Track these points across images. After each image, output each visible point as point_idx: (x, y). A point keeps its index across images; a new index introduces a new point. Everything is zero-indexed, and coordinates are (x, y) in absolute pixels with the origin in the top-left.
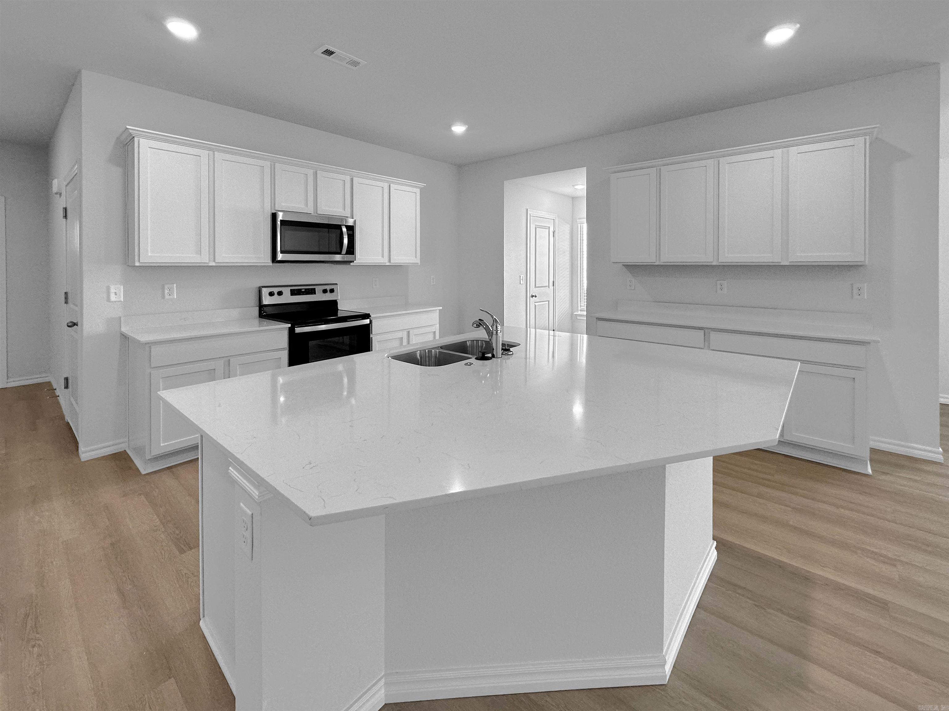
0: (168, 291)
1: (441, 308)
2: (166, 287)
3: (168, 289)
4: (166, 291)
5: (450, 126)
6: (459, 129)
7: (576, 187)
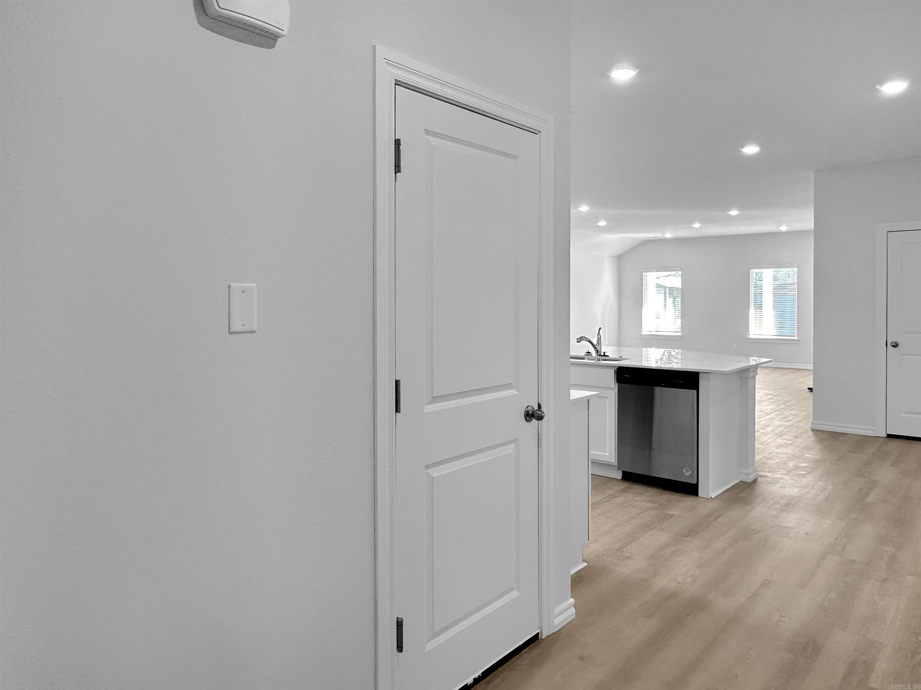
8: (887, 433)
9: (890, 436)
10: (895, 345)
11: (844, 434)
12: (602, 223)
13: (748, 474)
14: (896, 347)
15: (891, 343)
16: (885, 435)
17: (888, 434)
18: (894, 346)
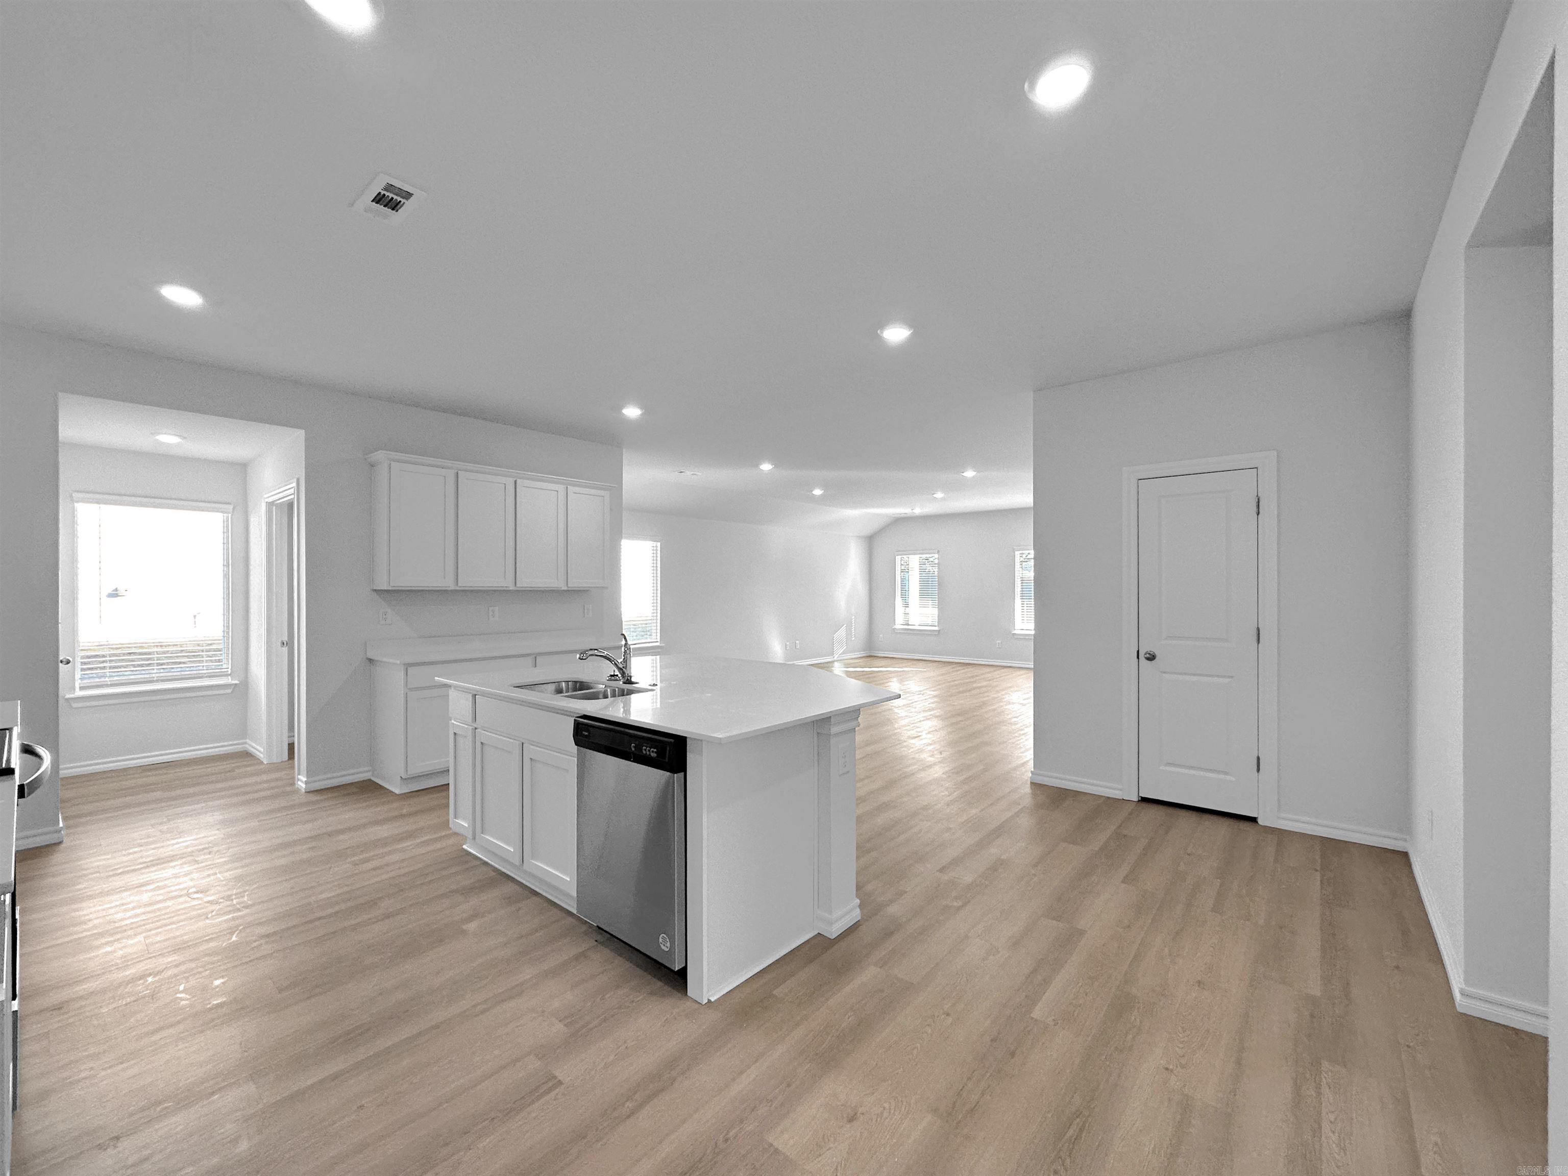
7: (158, 438)
8: (1140, 795)
9: (1144, 800)
10: (1151, 658)
11: (1076, 794)
12: (818, 492)
13: (831, 923)
14: (1155, 659)
15: (1145, 654)
16: (1136, 799)
17: (1142, 797)
18: (1148, 659)
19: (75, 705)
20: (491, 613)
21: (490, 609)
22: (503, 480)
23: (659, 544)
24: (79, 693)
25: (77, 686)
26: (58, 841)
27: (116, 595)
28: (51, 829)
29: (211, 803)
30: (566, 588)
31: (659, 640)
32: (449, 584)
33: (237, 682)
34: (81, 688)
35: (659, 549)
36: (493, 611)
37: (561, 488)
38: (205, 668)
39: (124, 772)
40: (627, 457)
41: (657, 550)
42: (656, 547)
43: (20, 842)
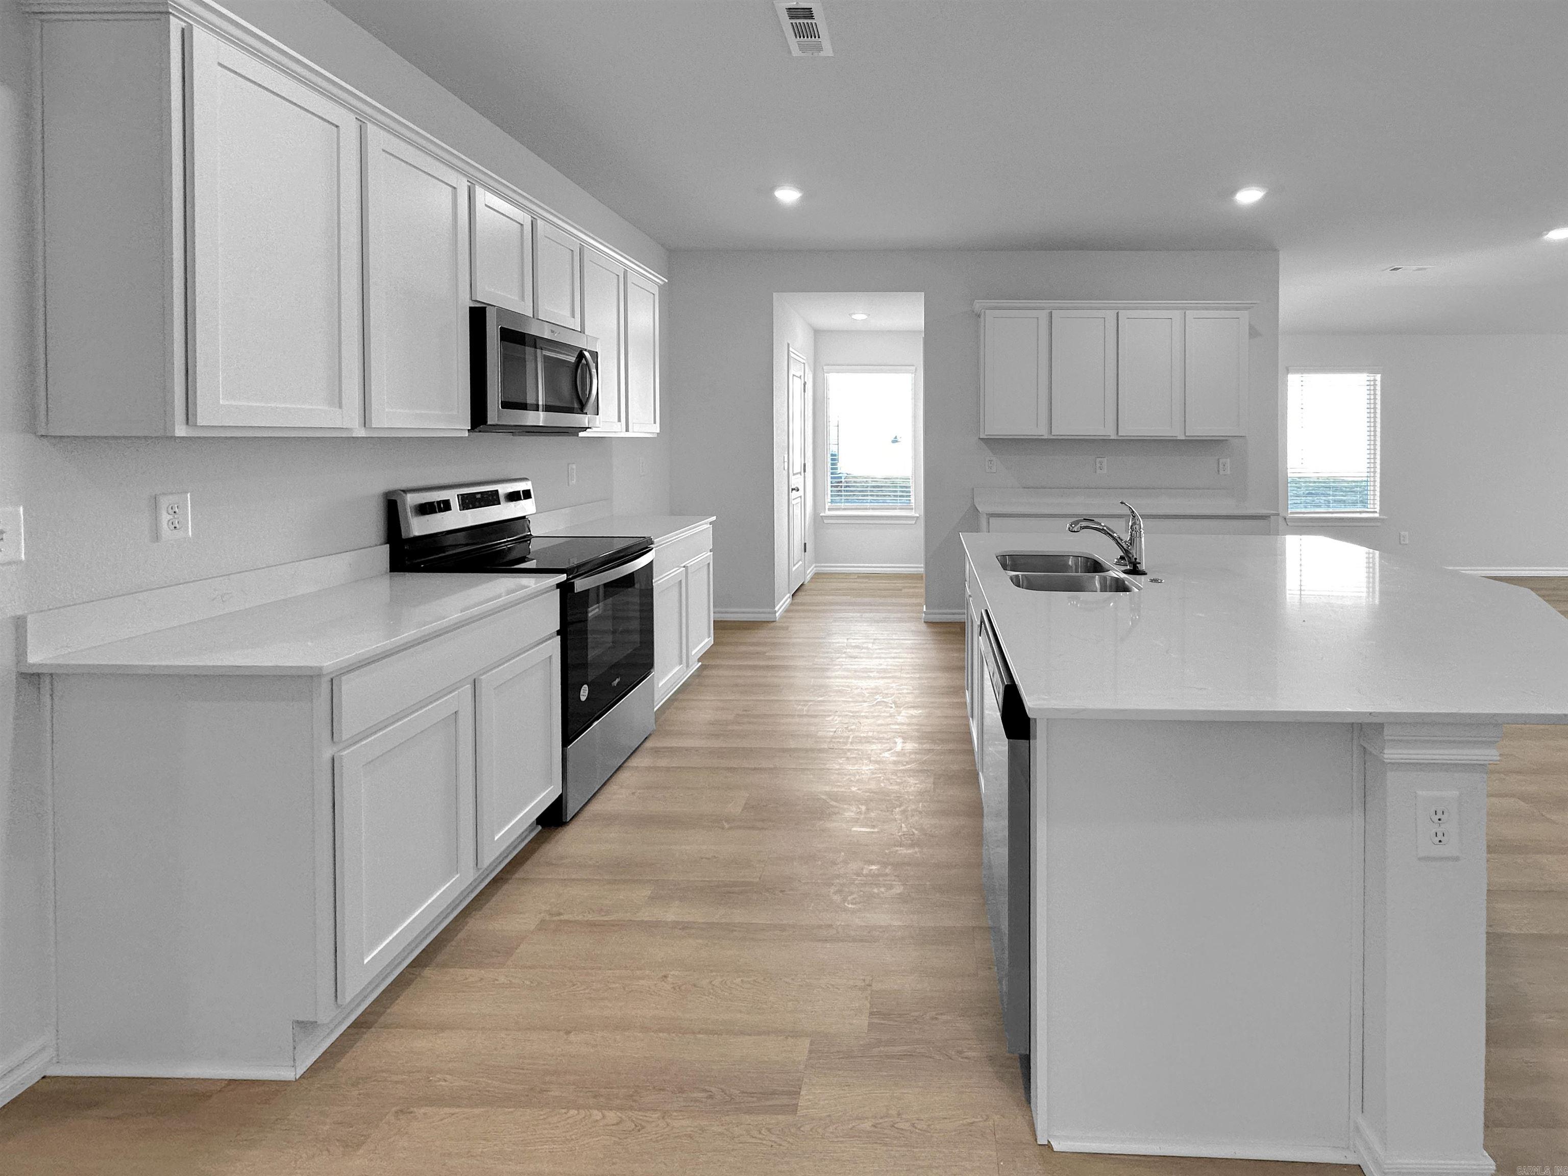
0: (171, 517)
1: (714, 518)
2: (164, 502)
3: (171, 511)
4: (165, 517)
5: (773, 189)
6: (788, 195)
7: (854, 317)
19: (826, 521)
20: (1098, 465)
21: (1098, 460)
22: (1101, 313)
23: (1378, 377)
24: (828, 513)
25: (827, 507)
26: (772, 620)
27: (897, 441)
28: (769, 610)
29: (867, 615)
30: (1183, 438)
31: (1378, 510)
32: (1042, 431)
33: (918, 515)
34: (829, 509)
35: (1378, 383)
36: (1101, 463)
37: (1177, 315)
38: (898, 501)
39: (847, 575)
40: (1285, 260)
41: (1375, 385)
42: (1375, 380)
43: (718, 615)
